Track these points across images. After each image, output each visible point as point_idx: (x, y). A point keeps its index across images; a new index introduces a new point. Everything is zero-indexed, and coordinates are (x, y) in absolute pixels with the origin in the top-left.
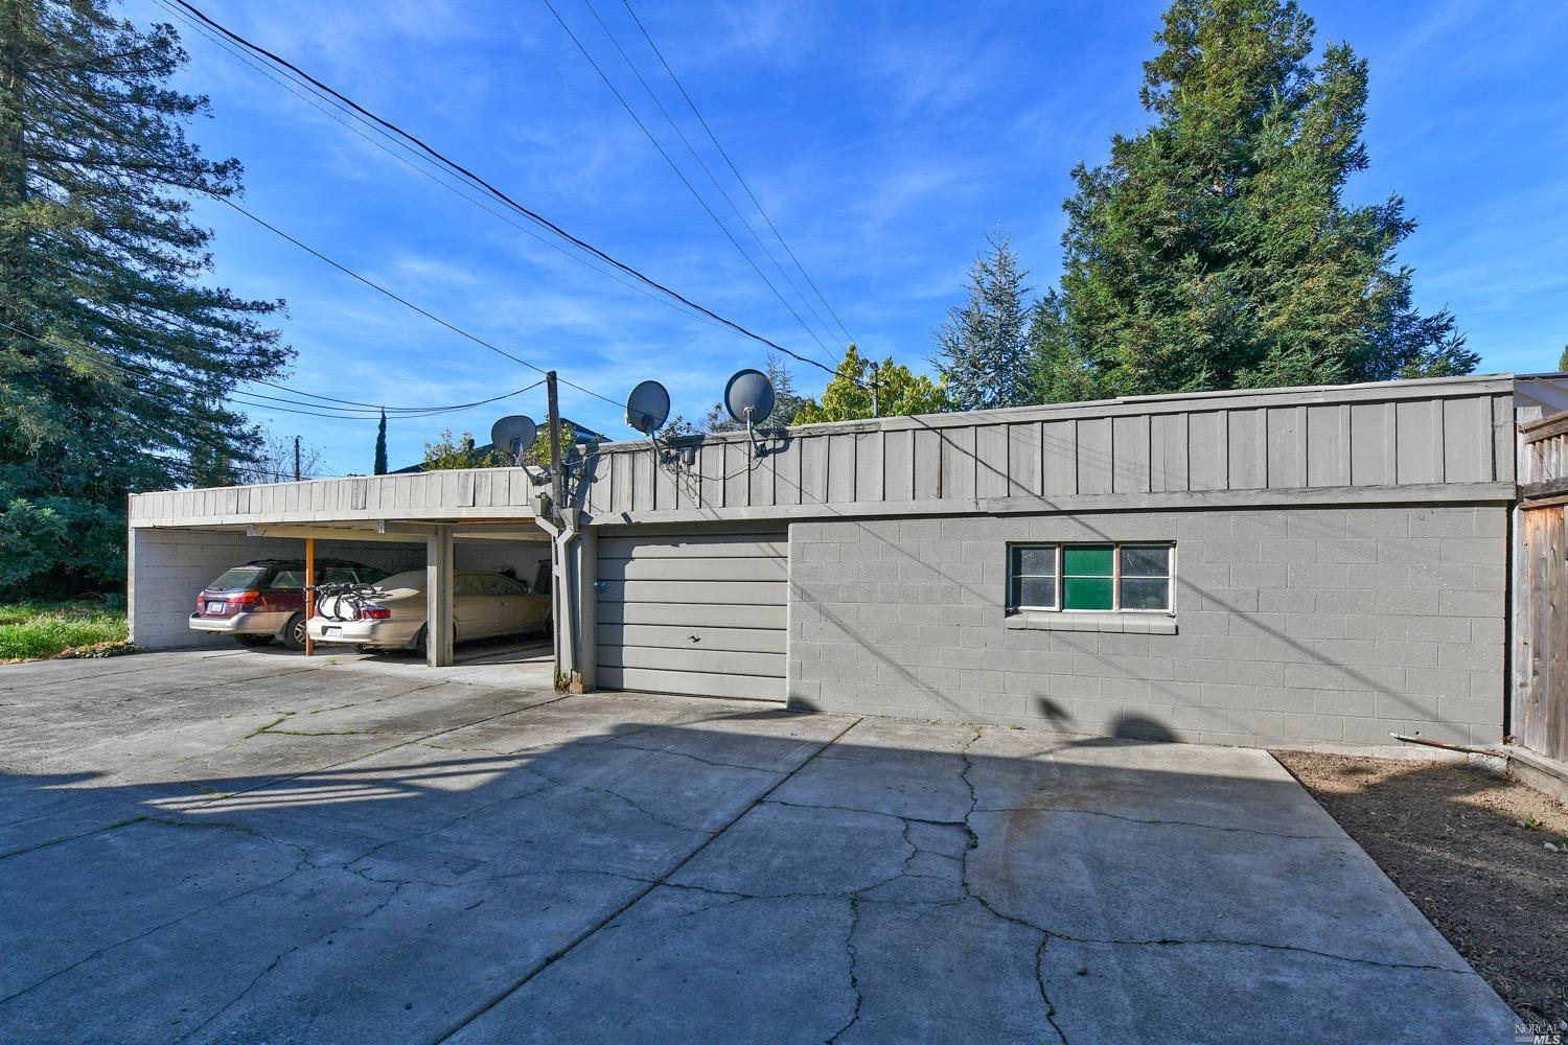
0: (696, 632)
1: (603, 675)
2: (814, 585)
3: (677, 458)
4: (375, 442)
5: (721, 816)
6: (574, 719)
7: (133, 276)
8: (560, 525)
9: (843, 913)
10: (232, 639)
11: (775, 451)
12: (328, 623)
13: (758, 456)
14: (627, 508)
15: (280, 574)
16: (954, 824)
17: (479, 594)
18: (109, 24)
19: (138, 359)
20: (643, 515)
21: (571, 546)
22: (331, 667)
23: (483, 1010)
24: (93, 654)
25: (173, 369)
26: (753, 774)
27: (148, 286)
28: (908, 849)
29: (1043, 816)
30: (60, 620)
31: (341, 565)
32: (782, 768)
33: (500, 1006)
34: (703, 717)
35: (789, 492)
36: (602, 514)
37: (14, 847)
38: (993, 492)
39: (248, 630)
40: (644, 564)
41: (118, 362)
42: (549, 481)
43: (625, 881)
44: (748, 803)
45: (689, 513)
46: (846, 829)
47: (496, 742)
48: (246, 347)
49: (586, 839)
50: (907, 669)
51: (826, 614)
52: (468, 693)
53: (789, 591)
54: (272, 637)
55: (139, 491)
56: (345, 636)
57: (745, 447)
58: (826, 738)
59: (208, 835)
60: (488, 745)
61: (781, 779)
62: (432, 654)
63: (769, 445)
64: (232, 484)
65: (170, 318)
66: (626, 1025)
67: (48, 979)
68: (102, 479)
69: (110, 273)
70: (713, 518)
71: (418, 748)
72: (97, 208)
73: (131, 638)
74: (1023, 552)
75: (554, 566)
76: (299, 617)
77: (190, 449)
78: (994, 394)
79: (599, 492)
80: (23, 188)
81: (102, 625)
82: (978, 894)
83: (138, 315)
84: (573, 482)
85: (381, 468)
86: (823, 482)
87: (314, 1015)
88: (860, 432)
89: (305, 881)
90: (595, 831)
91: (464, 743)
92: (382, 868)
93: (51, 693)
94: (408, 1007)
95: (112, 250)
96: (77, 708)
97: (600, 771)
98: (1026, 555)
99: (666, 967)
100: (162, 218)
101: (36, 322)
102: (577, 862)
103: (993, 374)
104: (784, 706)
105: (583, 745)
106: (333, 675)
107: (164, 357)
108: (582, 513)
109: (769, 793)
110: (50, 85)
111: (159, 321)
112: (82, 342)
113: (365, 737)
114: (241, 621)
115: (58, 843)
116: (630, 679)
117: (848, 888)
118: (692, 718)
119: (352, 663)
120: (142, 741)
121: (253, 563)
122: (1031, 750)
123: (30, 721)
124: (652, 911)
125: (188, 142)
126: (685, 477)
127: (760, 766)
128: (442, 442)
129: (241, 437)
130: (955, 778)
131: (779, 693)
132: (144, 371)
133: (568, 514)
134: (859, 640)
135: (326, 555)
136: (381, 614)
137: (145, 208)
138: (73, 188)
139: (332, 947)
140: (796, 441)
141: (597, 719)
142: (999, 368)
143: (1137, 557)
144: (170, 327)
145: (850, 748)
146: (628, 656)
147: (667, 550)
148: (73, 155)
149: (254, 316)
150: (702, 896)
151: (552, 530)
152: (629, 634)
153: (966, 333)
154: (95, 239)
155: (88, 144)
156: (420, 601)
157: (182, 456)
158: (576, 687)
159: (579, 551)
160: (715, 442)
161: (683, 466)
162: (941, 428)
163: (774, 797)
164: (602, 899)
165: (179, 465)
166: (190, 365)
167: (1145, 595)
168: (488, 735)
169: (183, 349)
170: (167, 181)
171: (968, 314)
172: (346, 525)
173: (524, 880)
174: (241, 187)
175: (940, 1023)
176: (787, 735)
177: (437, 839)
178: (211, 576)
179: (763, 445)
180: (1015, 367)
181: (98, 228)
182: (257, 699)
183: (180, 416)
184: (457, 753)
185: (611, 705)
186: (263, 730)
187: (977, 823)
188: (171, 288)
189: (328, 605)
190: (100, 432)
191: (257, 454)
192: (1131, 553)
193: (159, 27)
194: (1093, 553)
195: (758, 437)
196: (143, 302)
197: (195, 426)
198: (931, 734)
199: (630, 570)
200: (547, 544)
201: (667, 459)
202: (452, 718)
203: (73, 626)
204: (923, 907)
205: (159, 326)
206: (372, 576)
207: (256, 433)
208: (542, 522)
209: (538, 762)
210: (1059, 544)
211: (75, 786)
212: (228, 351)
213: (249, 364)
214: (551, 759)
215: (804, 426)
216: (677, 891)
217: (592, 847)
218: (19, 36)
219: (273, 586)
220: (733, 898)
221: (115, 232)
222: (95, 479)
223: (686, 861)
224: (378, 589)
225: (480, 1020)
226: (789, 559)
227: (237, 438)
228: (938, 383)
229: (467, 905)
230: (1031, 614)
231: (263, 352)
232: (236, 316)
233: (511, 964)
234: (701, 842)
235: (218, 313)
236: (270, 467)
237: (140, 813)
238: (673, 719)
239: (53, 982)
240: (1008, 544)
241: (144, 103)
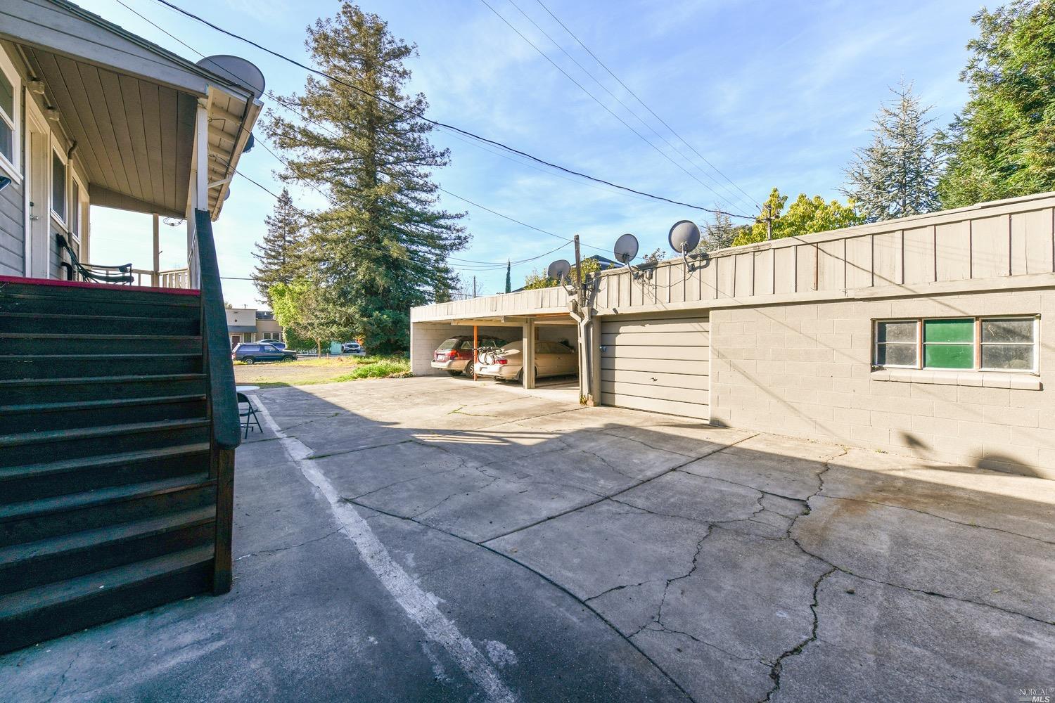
0: (654, 376)
1: (604, 397)
2: (727, 349)
3: (643, 275)
4: (506, 277)
5: (649, 474)
6: (586, 419)
7: (412, 210)
8: (582, 316)
9: (703, 530)
10: (447, 372)
11: (700, 267)
12: (482, 366)
13: (690, 271)
14: (615, 306)
15: (465, 343)
16: (798, 500)
17: (548, 353)
18: (402, 99)
19: (414, 247)
20: (624, 309)
21: (587, 327)
22: (483, 387)
23: (518, 530)
24: (398, 377)
25: (427, 250)
26: (675, 456)
27: (418, 214)
28: (759, 507)
29: (871, 507)
30: (389, 362)
31: (489, 338)
32: (694, 455)
33: (525, 530)
34: (655, 424)
35: (709, 291)
36: (603, 309)
37: (373, 445)
38: (860, 284)
39: (453, 368)
40: (626, 337)
41: (408, 250)
42: (576, 293)
43: (592, 495)
44: (667, 470)
45: (650, 307)
46: (721, 491)
47: (546, 426)
48: (453, 236)
49: (578, 474)
50: (792, 404)
51: (734, 367)
52: (539, 402)
53: (710, 352)
54: (461, 372)
55: (413, 307)
56: (490, 372)
57: (682, 265)
58: (728, 443)
59: (431, 449)
60: (543, 427)
61: (691, 460)
62: (525, 382)
63: (697, 264)
64: (449, 301)
65: (425, 227)
66: (574, 549)
67: (380, 489)
68: (402, 301)
69: (404, 210)
70: (664, 310)
71: (513, 425)
72: (400, 183)
73: (411, 371)
74: (887, 325)
75: (579, 338)
76: (471, 363)
77: (433, 286)
78: (898, 207)
79: (601, 297)
80: (375, 179)
81: (402, 365)
82: (795, 538)
83: (414, 227)
84: (588, 293)
85: (508, 290)
86: (732, 284)
87: (458, 517)
88: (757, 251)
89: (462, 471)
90: (583, 470)
91: (532, 424)
92: (491, 471)
93: (385, 391)
94: (491, 523)
95: (405, 200)
96: (393, 397)
97: (593, 444)
98: (889, 328)
99: (599, 532)
100: (421, 182)
101: (381, 236)
102: (571, 482)
103: (896, 192)
104: (708, 422)
105: (588, 431)
106: (484, 390)
107: (423, 245)
108: (593, 309)
109: (681, 466)
110: (383, 133)
111: (422, 229)
112: (395, 243)
113: (493, 418)
114: (450, 364)
115: (385, 445)
116: (618, 400)
117: (710, 519)
118: (649, 423)
119: (492, 385)
120: (414, 412)
121: (454, 338)
122: (886, 466)
123: (379, 401)
124: (600, 509)
125: (430, 145)
126: (647, 286)
127: (680, 452)
128: (533, 275)
129: (452, 279)
130: (812, 475)
131: (705, 414)
132: (415, 252)
133: (585, 310)
134: (757, 383)
135: (483, 333)
136: (504, 362)
137: (415, 179)
138: (392, 175)
139: (468, 496)
140: (714, 260)
141: (598, 418)
142: (902, 186)
143: (999, 327)
144: (425, 231)
145: (743, 450)
146: (618, 388)
147: (638, 328)
148: (391, 161)
149: (456, 221)
150: (627, 508)
151: (578, 318)
152: (618, 376)
153: (871, 165)
154: (399, 196)
155: (395, 155)
156: (520, 356)
157: (430, 289)
158: (590, 403)
159: (591, 329)
160: (664, 265)
161: (646, 280)
162: (817, 243)
163: (684, 469)
164: (578, 499)
165: (429, 294)
166: (434, 247)
167: (1008, 358)
168: (542, 423)
169: (431, 240)
170: (423, 164)
171: (871, 150)
172: (490, 319)
173: (546, 486)
174: (450, 161)
175: (738, 590)
176: (704, 439)
177: (514, 464)
178: (438, 343)
179: (693, 265)
180: (919, 183)
181: (400, 191)
182: (453, 398)
183: (429, 271)
184: (529, 429)
185: (607, 413)
186: (454, 412)
187: (814, 502)
188: (426, 213)
189: (482, 357)
190: (402, 281)
191: (458, 286)
192: (993, 325)
193: (418, 95)
194: (952, 325)
195: (690, 260)
196: (416, 221)
197: (435, 276)
198: (807, 448)
199: (619, 340)
200: (575, 327)
201: (637, 277)
202: (530, 414)
203: (393, 364)
204: (754, 537)
205: (422, 231)
206: (501, 343)
207: (457, 276)
208: (573, 315)
209: (563, 437)
210: (920, 319)
211: (391, 426)
212: (447, 239)
213: (454, 244)
214: (571, 436)
215: (719, 250)
216: (616, 503)
217: (580, 477)
218: (372, 115)
219: (462, 348)
220: (642, 511)
221: (406, 192)
222: (400, 301)
223: (625, 491)
224: (503, 350)
225: (516, 533)
226: (710, 333)
227: (450, 279)
228: (846, 204)
229: (520, 491)
230: (893, 370)
231: (459, 238)
232: (449, 222)
233: (533, 516)
234: (635, 484)
235: (442, 222)
236: (463, 292)
237: (411, 439)
238: (638, 423)
239: (381, 490)
240: (873, 321)
241: (414, 131)
